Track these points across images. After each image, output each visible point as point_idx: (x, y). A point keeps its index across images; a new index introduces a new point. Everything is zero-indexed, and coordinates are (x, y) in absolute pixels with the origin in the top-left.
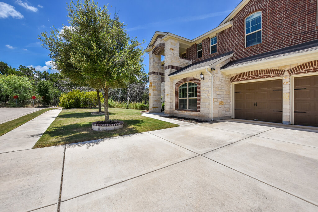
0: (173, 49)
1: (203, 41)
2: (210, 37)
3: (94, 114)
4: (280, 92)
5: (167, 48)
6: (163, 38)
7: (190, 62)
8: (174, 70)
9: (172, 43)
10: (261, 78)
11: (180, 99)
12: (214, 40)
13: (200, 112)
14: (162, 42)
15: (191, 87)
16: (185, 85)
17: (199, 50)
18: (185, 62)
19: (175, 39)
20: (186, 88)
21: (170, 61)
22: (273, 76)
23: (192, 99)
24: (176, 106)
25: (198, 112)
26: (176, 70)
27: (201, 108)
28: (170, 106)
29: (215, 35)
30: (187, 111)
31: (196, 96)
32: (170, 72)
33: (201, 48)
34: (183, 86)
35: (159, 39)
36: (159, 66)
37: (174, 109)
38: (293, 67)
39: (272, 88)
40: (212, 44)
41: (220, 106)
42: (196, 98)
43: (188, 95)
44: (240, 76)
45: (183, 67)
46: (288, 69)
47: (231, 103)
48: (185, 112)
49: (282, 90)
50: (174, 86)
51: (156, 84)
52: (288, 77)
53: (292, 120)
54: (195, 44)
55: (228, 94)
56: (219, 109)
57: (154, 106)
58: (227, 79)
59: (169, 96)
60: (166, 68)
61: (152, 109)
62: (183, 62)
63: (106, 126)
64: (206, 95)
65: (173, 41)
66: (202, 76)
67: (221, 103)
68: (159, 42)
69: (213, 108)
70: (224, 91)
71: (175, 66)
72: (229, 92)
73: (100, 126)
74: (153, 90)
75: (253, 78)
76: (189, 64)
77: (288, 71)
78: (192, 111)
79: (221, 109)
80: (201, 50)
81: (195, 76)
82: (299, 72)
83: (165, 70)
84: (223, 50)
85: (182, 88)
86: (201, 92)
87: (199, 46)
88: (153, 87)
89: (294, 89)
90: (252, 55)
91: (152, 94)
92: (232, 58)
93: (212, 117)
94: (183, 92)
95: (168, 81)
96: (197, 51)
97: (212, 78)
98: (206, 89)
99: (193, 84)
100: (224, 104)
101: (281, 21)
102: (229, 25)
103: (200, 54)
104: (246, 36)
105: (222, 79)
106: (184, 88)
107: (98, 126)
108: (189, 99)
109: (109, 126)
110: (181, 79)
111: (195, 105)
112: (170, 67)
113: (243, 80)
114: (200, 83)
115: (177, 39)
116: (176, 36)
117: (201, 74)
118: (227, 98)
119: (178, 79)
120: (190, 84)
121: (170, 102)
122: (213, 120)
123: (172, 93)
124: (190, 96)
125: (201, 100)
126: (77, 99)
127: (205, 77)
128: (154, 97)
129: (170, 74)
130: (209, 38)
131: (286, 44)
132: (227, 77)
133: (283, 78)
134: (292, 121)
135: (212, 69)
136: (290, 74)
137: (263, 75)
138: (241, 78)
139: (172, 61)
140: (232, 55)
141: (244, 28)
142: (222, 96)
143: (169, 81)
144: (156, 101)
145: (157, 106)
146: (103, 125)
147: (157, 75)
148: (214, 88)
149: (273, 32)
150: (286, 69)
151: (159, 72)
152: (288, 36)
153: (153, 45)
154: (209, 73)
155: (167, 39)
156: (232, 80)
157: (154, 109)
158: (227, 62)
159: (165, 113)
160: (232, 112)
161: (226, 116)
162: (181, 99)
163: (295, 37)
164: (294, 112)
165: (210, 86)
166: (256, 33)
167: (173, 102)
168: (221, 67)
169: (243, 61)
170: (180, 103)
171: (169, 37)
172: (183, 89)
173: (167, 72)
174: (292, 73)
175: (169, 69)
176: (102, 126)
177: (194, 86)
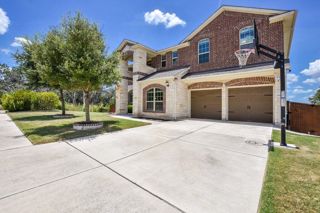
0: (141, 58)
1: (167, 53)
2: (173, 51)
3: (57, 117)
4: (220, 98)
5: (136, 56)
6: (132, 47)
7: (155, 70)
8: (142, 76)
9: (140, 52)
10: (209, 87)
11: (147, 102)
12: (176, 54)
13: (165, 113)
14: (131, 50)
15: (158, 92)
16: (152, 90)
17: (163, 60)
18: (151, 70)
19: (143, 49)
20: (153, 93)
21: (138, 68)
22: (216, 87)
23: (159, 102)
24: (144, 108)
25: (164, 113)
26: (144, 76)
27: (166, 110)
28: (138, 108)
29: (176, 50)
30: (154, 112)
31: (162, 100)
32: (139, 78)
33: (165, 59)
34: (150, 90)
35: (127, 46)
36: (126, 70)
37: (142, 111)
38: (228, 81)
39: (215, 95)
40: (174, 57)
41: (181, 108)
42: (162, 101)
43: (155, 98)
44: (195, 85)
45: (149, 74)
46: (225, 82)
47: (188, 106)
48: (152, 113)
49: (221, 97)
50: (142, 90)
51: (124, 88)
52: (225, 88)
53: (227, 117)
54: (160, 55)
55: (186, 98)
56: (180, 110)
57: (121, 109)
58: (185, 87)
59: (137, 99)
60: (135, 74)
61: (119, 111)
62: (149, 69)
63: (90, 125)
64: (171, 99)
65: (141, 50)
66: (167, 84)
67: (181, 106)
68: (127, 49)
69: (176, 110)
70: (183, 96)
71: (142, 73)
72: (187, 97)
73: (83, 125)
74: (121, 93)
75: (203, 87)
76: (154, 72)
77: (225, 84)
78: (159, 112)
79: (181, 110)
80: (165, 60)
81: (161, 83)
82: (231, 85)
83: (133, 76)
84: (182, 63)
85: (149, 92)
86: (166, 97)
87: (163, 57)
88: (121, 90)
89: (229, 97)
90: (203, 70)
91: (119, 97)
92: (189, 70)
93: (175, 116)
94: (150, 96)
95: (136, 86)
96: (162, 61)
97: (175, 85)
98: (170, 94)
99: (159, 90)
100: (184, 106)
101: (221, 49)
102: (187, 44)
103: (164, 64)
104: (199, 55)
105: (182, 86)
106: (151, 92)
107: (82, 125)
108: (156, 102)
109: (92, 125)
110: (149, 85)
111: (161, 107)
112: (138, 73)
113: (197, 88)
114: (165, 89)
115: (145, 49)
116: (144, 47)
117: (167, 82)
118: (186, 102)
119: (145, 84)
120: (156, 90)
121: (138, 105)
122: (175, 119)
123: (140, 96)
124: (156, 100)
125: (166, 103)
126: (27, 100)
127: (170, 84)
128: (121, 99)
129: (139, 80)
130: (171, 52)
131: (223, 65)
132: (186, 85)
133: (222, 89)
134: (227, 119)
135: (175, 79)
136: (226, 86)
137: (210, 85)
138: (195, 87)
139: (140, 68)
140: (189, 68)
141: (198, 49)
142: (182, 100)
143: (138, 85)
144: (122, 103)
145: (124, 109)
146: (87, 125)
147: (125, 80)
148: (176, 93)
149: (216, 55)
150: (224, 83)
151: (126, 76)
152: (225, 60)
153: (121, 51)
154: (173, 82)
155: (136, 48)
156: (189, 87)
157: (121, 111)
158: (186, 73)
159: (133, 115)
160: (189, 113)
161: (185, 116)
162: (149, 102)
163: (229, 61)
164: (229, 112)
165: (173, 92)
166: (205, 54)
167: (140, 105)
168: (181, 77)
169: (197, 74)
170: (147, 106)
171: (138, 46)
172: (150, 94)
173: (136, 78)
174: (227, 85)
175: (138, 75)
176: (85, 125)
177: (160, 92)
